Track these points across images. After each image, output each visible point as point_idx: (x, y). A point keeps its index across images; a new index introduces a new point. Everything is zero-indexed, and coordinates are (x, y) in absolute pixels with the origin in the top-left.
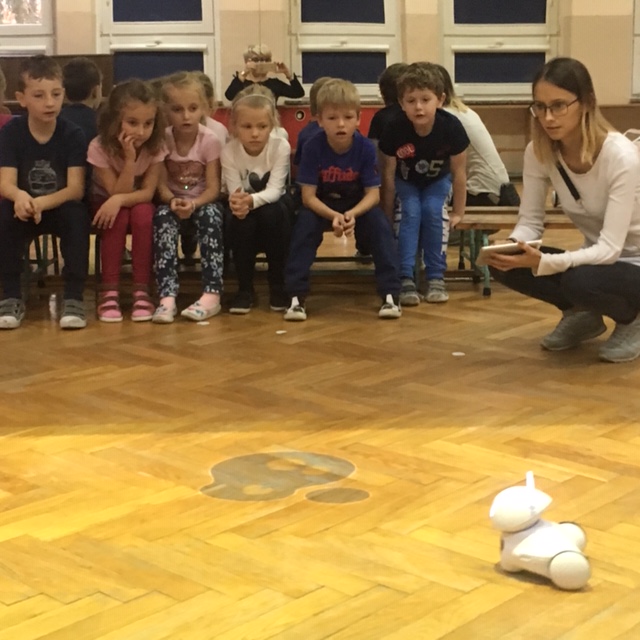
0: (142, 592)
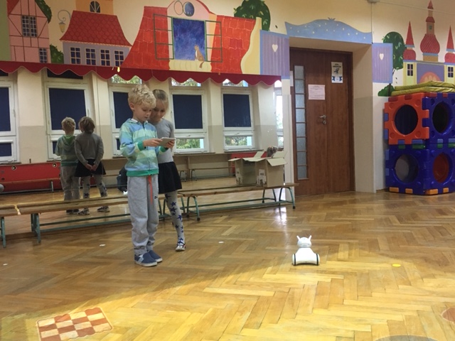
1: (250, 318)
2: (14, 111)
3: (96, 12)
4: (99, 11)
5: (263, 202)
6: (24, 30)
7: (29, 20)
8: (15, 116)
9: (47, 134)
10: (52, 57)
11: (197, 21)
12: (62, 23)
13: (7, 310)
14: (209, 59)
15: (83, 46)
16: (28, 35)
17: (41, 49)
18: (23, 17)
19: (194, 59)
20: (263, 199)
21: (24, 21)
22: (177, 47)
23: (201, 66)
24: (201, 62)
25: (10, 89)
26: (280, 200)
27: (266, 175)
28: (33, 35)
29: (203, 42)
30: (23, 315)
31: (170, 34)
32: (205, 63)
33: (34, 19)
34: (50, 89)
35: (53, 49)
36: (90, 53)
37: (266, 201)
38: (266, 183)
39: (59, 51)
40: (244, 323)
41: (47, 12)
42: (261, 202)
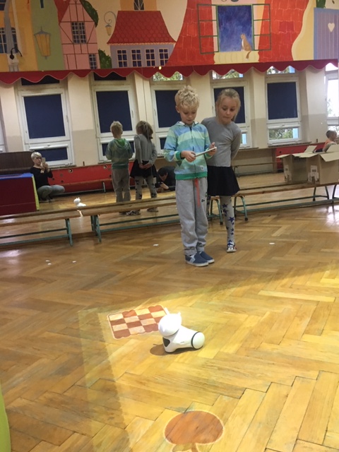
1: (310, 324)
2: (67, 117)
3: (139, 10)
4: (142, 8)
5: (314, 200)
6: (74, 37)
7: (78, 26)
8: (68, 121)
9: (97, 137)
10: (101, 62)
11: (243, 6)
12: (108, 26)
13: (81, 304)
14: (257, 48)
15: (128, 48)
16: (78, 42)
17: (90, 55)
18: (73, 24)
19: (240, 50)
20: (314, 197)
21: (73, 28)
22: (222, 38)
23: (247, 57)
24: (247, 52)
25: (62, 95)
26: (333, 197)
27: (319, 171)
28: (82, 41)
29: (250, 29)
30: (95, 309)
31: (215, 24)
32: (252, 52)
33: (83, 24)
34: (97, 92)
35: (101, 53)
36: (136, 54)
37: (317, 199)
38: (318, 180)
39: (107, 55)
40: (304, 328)
41: (94, 16)
42: (311, 200)
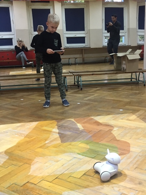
0: (23, 164)
2: (13, 20)
5: (131, 80)
8: (13, 23)
20: (131, 78)
25: (10, 8)
26: (139, 80)
27: (126, 65)
34: (32, 9)
37: (133, 80)
38: (126, 70)
42: (130, 80)
